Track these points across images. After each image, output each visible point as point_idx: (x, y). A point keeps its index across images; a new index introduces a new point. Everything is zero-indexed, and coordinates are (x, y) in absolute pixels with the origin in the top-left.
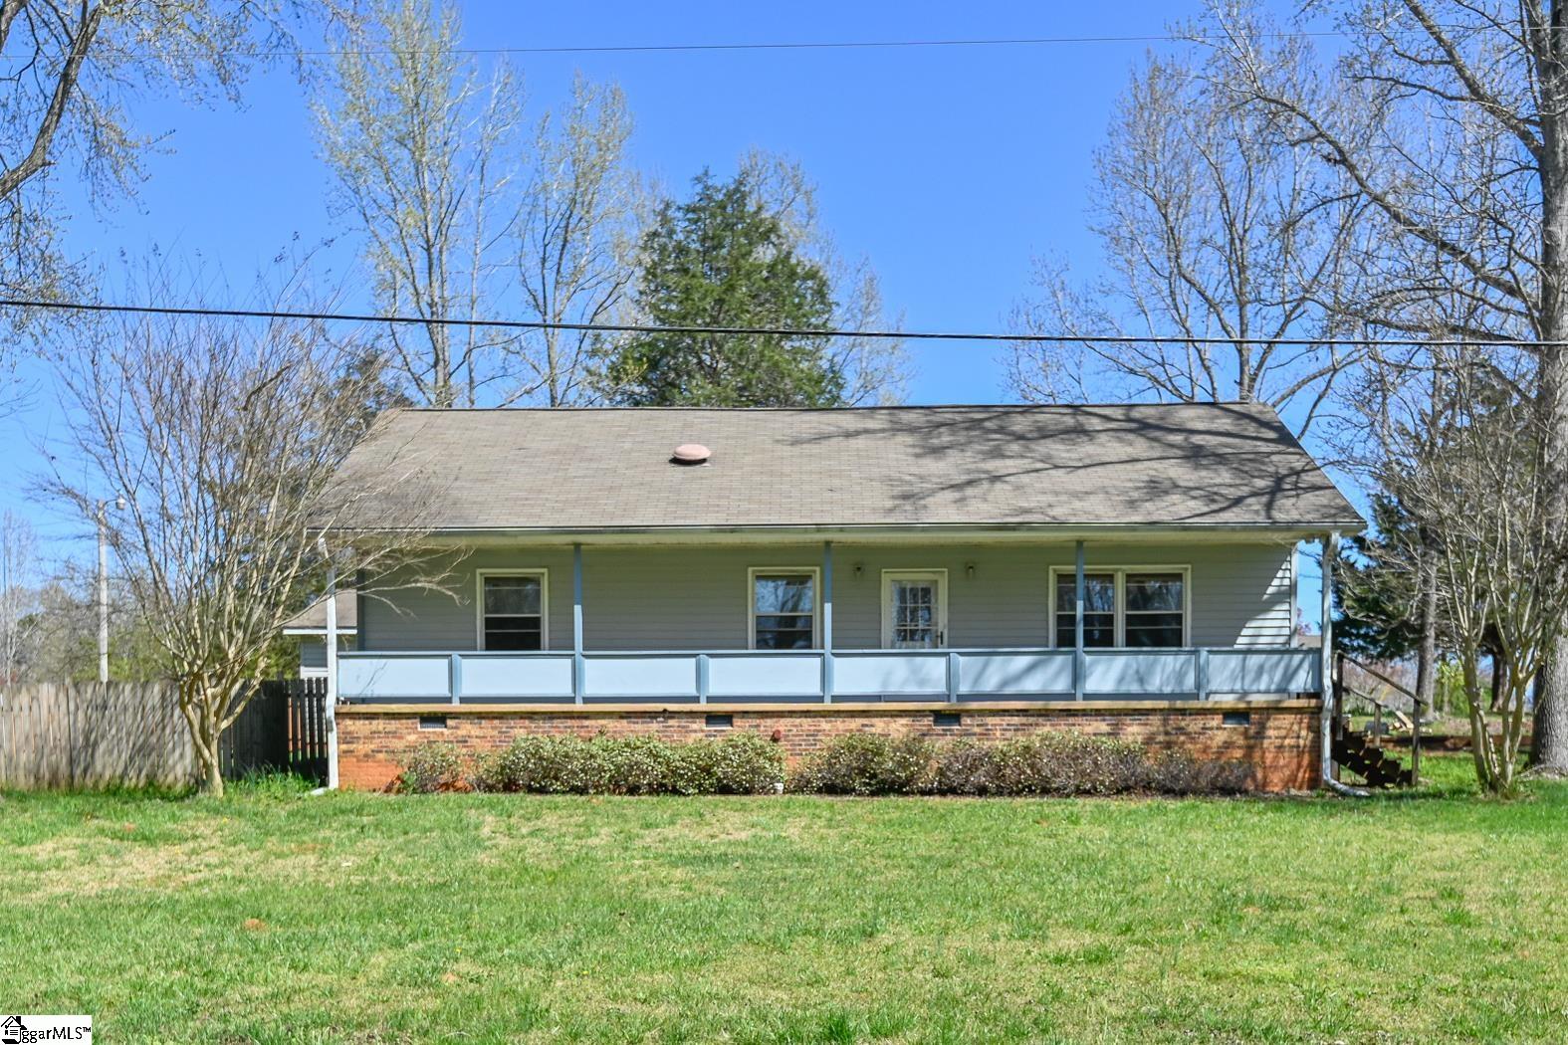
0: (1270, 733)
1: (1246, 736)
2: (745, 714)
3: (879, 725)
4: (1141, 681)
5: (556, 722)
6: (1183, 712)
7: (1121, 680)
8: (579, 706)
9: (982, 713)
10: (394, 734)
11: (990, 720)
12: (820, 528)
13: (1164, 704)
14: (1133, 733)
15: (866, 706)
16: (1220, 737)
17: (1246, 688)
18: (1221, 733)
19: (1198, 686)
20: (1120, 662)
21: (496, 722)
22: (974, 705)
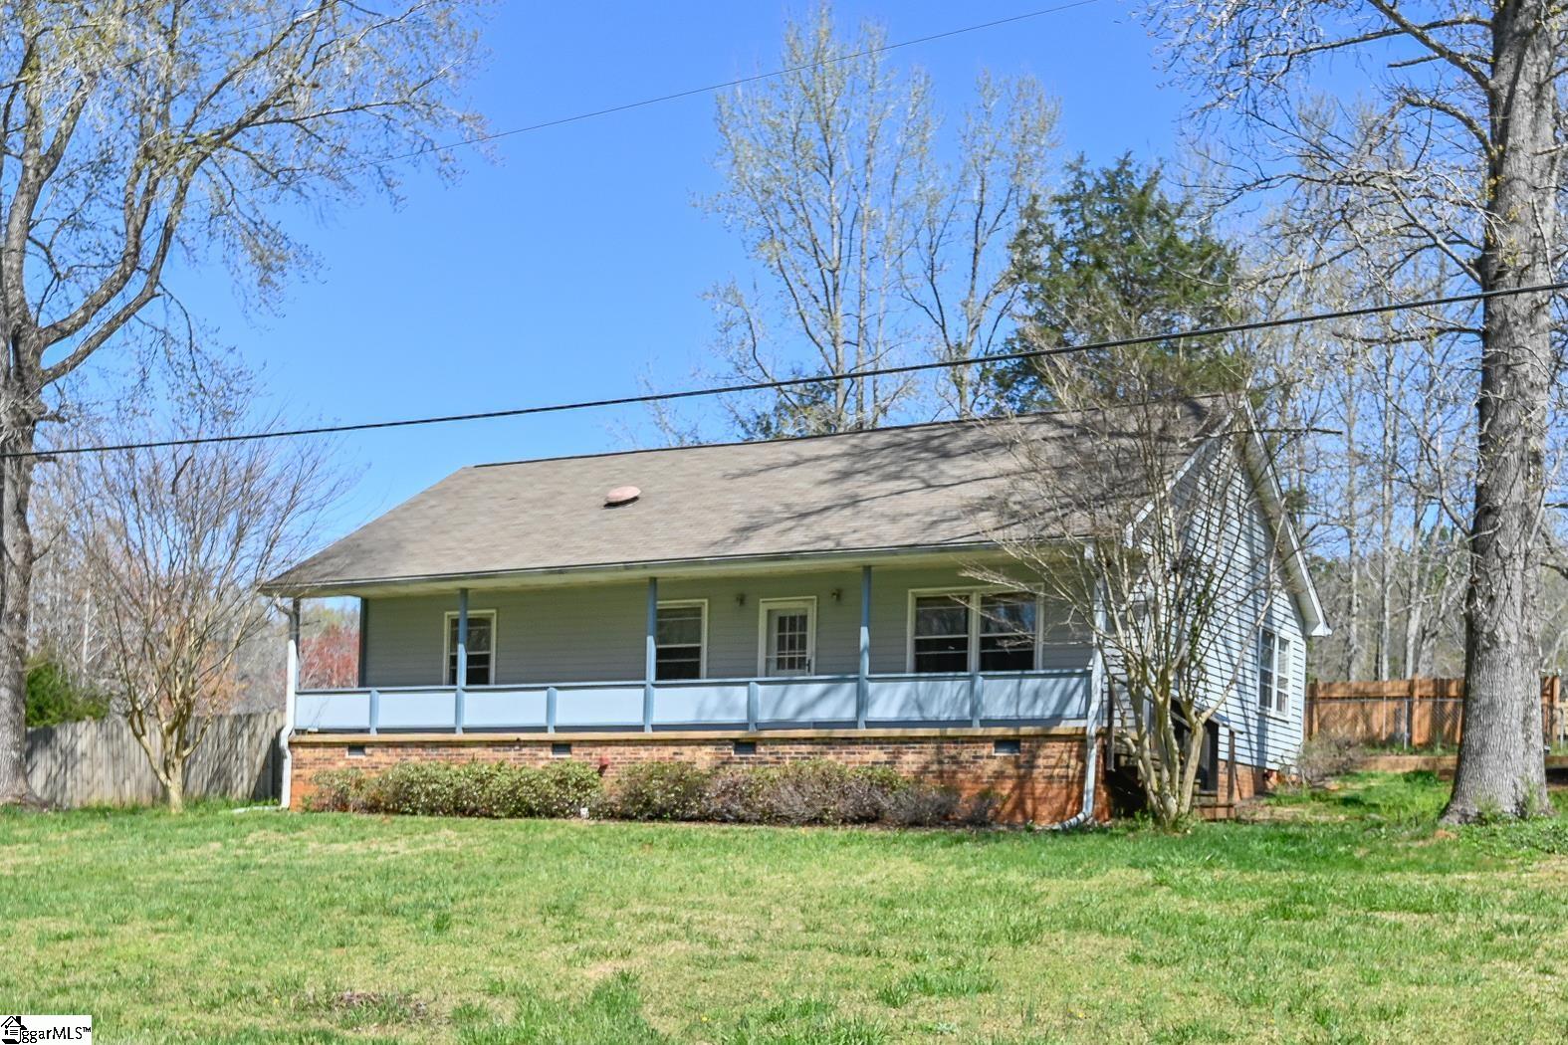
0: (1041, 762)
1: (1018, 766)
2: (581, 743)
3: (687, 753)
4: (920, 708)
5: (441, 750)
6: (954, 740)
7: (903, 708)
8: (459, 736)
9: (774, 741)
10: (329, 761)
11: (780, 748)
12: (646, 565)
13: (935, 732)
14: (910, 761)
15: (678, 735)
16: (993, 766)
17: (1021, 713)
18: (993, 760)
19: (973, 711)
20: (904, 687)
21: (399, 750)
22: (766, 734)
